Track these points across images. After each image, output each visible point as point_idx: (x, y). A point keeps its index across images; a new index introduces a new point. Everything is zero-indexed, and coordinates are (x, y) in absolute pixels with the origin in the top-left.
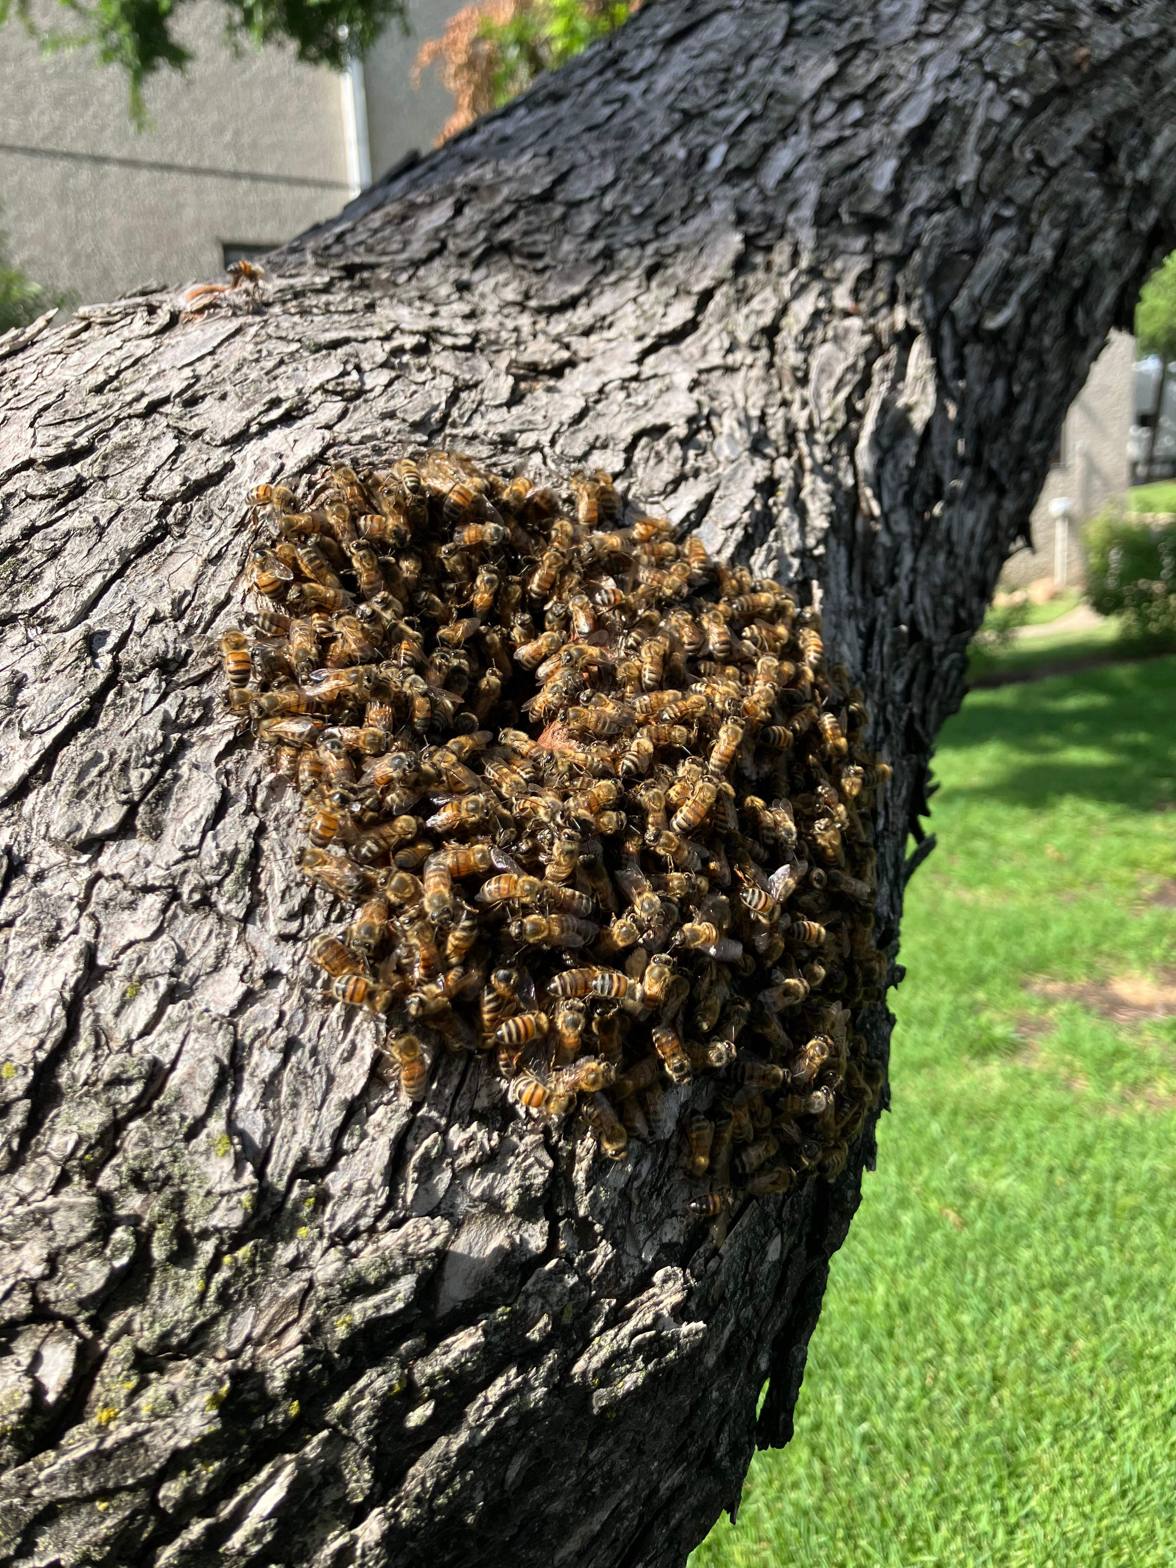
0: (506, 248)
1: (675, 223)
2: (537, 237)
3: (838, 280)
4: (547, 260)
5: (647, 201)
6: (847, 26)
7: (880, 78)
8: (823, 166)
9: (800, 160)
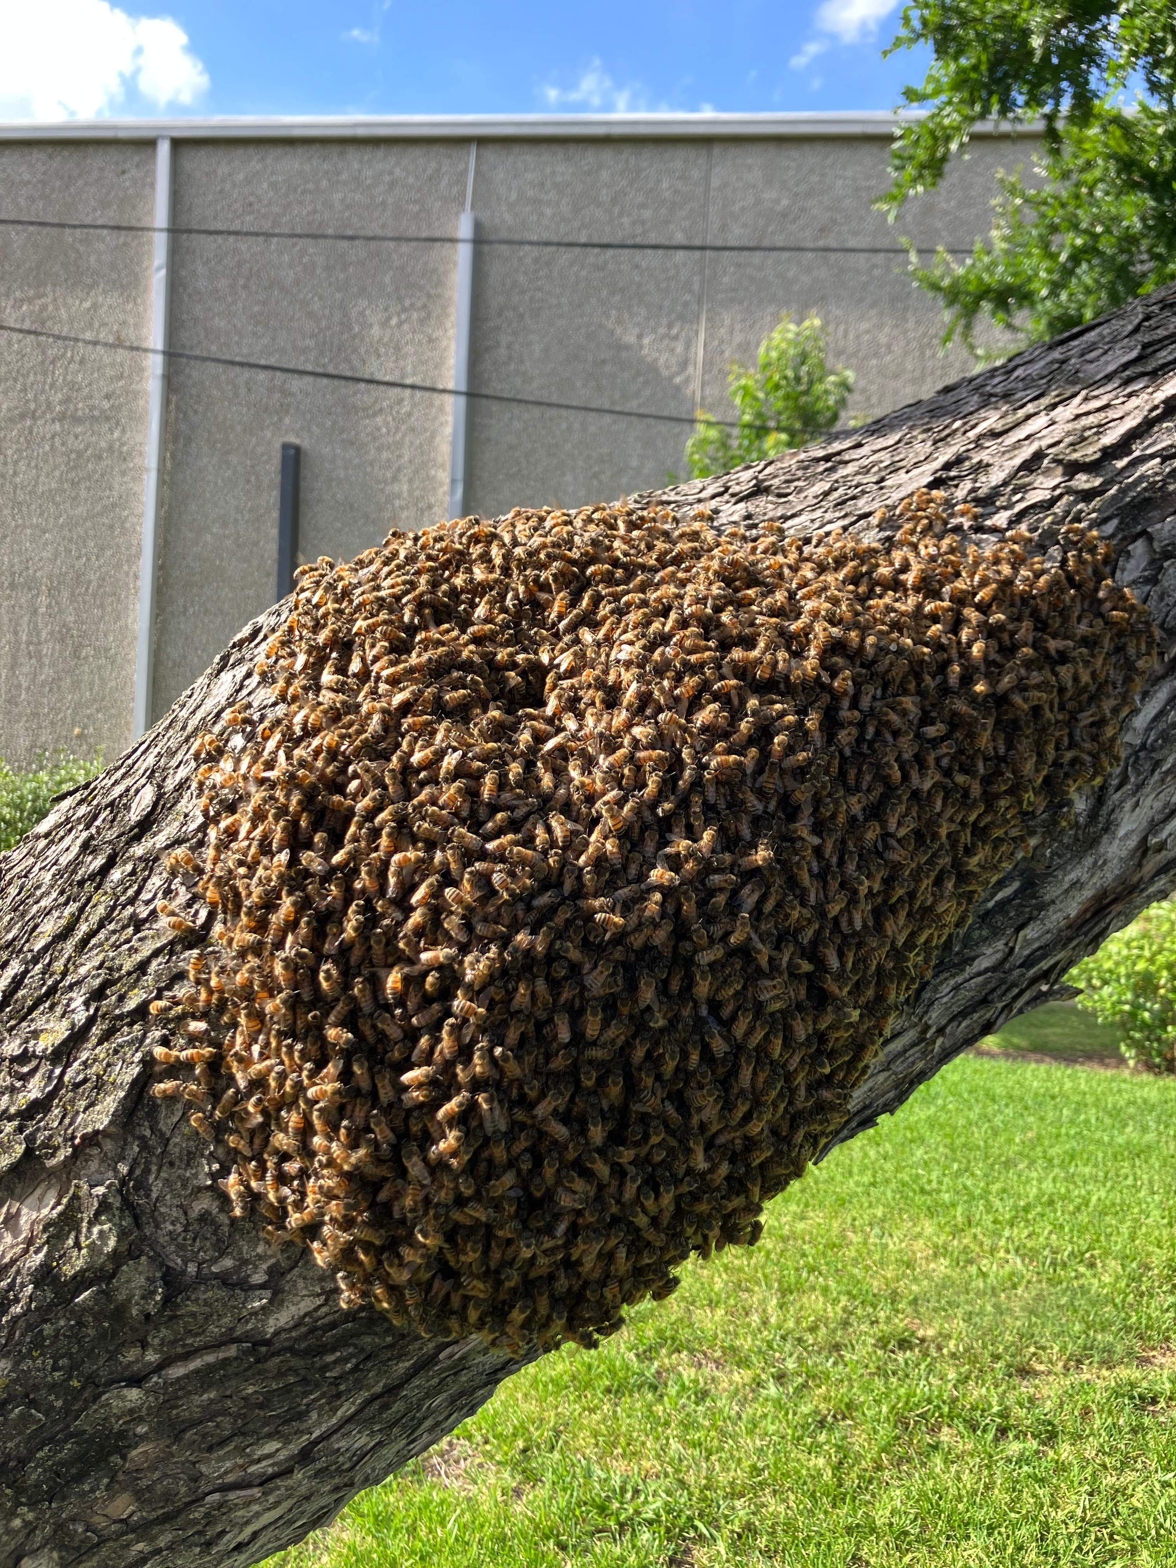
0: (767, 490)
2: (796, 483)
5: (898, 458)
9: (1052, 424)
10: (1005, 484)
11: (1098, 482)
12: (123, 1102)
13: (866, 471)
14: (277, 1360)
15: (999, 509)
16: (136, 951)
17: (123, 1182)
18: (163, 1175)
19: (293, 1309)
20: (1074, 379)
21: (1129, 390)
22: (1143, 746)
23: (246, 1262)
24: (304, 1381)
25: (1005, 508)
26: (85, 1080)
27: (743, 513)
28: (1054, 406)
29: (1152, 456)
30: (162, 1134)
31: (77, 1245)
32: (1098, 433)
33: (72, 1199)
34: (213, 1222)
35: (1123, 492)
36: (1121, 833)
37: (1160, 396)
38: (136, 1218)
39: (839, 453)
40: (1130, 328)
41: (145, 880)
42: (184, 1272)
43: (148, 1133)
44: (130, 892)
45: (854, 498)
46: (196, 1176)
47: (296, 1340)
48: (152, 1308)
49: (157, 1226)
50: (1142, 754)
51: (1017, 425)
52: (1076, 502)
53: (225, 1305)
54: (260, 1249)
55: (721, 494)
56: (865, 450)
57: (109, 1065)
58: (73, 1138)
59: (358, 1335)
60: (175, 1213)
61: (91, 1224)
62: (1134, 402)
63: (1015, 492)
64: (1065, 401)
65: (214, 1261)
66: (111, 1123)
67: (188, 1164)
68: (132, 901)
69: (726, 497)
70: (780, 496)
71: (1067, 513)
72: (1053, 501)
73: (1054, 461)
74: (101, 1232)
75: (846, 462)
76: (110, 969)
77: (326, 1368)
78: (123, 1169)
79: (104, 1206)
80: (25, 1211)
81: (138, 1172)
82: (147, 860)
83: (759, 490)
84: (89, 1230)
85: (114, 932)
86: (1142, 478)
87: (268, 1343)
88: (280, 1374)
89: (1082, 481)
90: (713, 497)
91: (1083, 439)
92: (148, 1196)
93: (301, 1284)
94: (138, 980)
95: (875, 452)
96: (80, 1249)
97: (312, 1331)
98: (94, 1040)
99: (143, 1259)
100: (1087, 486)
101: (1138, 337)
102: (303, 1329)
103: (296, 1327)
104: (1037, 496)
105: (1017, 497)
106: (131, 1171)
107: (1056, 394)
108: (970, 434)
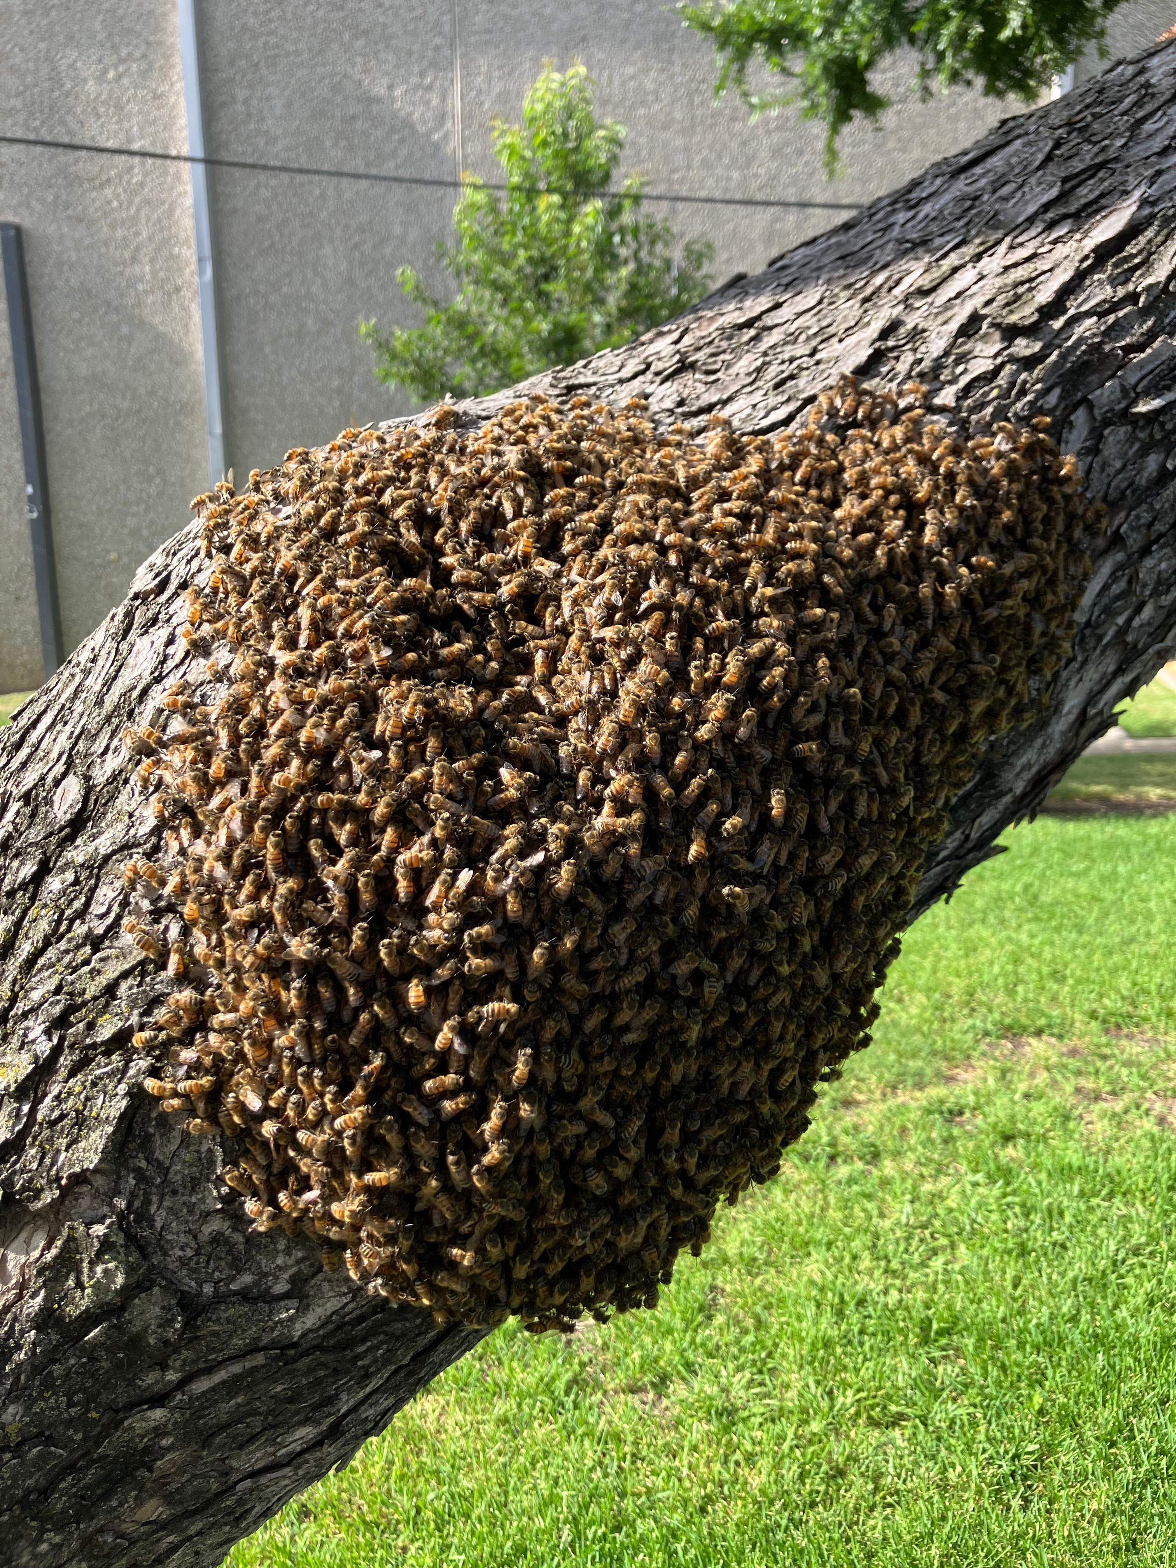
0: (693, 366)
1: (834, 340)
2: (722, 357)
5: (826, 323)
6: (1099, 148)
7: (1102, 195)
8: (999, 282)
9: (982, 278)
10: (946, 354)
11: (1037, 347)
12: (112, 1138)
13: (792, 339)
14: (306, 1360)
15: (944, 383)
16: (99, 972)
17: (122, 1216)
18: (166, 1204)
19: (319, 1311)
20: (993, 222)
21: (1054, 236)
22: (1088, 624)
23: (266, 1275)
24: (336, 1371)
25: (951, 382)
26: (62, 1117)
27: (676, 398)
28: (978, 257)
29: (1088, 314)
30: (160, 1164)
31: (80, 1285)
32: (1031, 289)
33: (66, 1242)
34: (227, 1242)
35: (1063, 357)
36: (1066, 709)
37: (1090, 244)
38: (141, 1249)
39: (759, 317)
40: (1040, 157)
41: (93, 890)
42: (200, 1294)
43: (143, 1164)
44: (77, 904)
45: (792, 377)
46: (203, 1200)
47: (324, 1337)
48: (171, 1335)
49: (165, 1254)
50: (1087, 632)
51: (944, 280)
52: (1018, 372)
53: (248, 1320)
54: (280, 1261)
55: (643, 372)
56: (786, 313)
57: (88, 1099)
58: (58, 1179)
59: (387, 1323)
60: (183, 1239)
61: (92, 1264)
62: (1061, 250)
63: (957, 362)
64: (989, 249)
65: (232, 1279)
66: (101, 1160)
67: (193, 1191)
68: (81, 915)
69: (649, 375)
70: (708, 373)
71: (1012, 384)
72: (996, 372)
73: (992, 325)
74: (106, 1271)
75: (771, 328)
76: (71, 994)
77: (359, 1357)
78: (121, 1203)
79: (106, 1245)
80: (11, 1256)
81: (137, 1204)
82: (90, 867)
83: (684, 366)
84: (92, 1270)
85: (67, 952)
86: (1081, 340)
87: (294, 1345)
88: (310, 1370)
89: (1023, 347)
90: (635, 376)
91: (1017, 298)
92: (152, 1227)
93: (326, 1286)
94: (107, 1005)
95: (799, 315)
96: (83, 1289)
97: (340, 1327)
98: (63, 1073)
99: (156, 1290)
100: (1028, 352)
101: (1051, 167)
102: (331, 1327)
103: (322, 1326)
104: (980, 366)
105: (961, 368)
106: (129, 1205)
107: (977, 241)
108: (896, 291)
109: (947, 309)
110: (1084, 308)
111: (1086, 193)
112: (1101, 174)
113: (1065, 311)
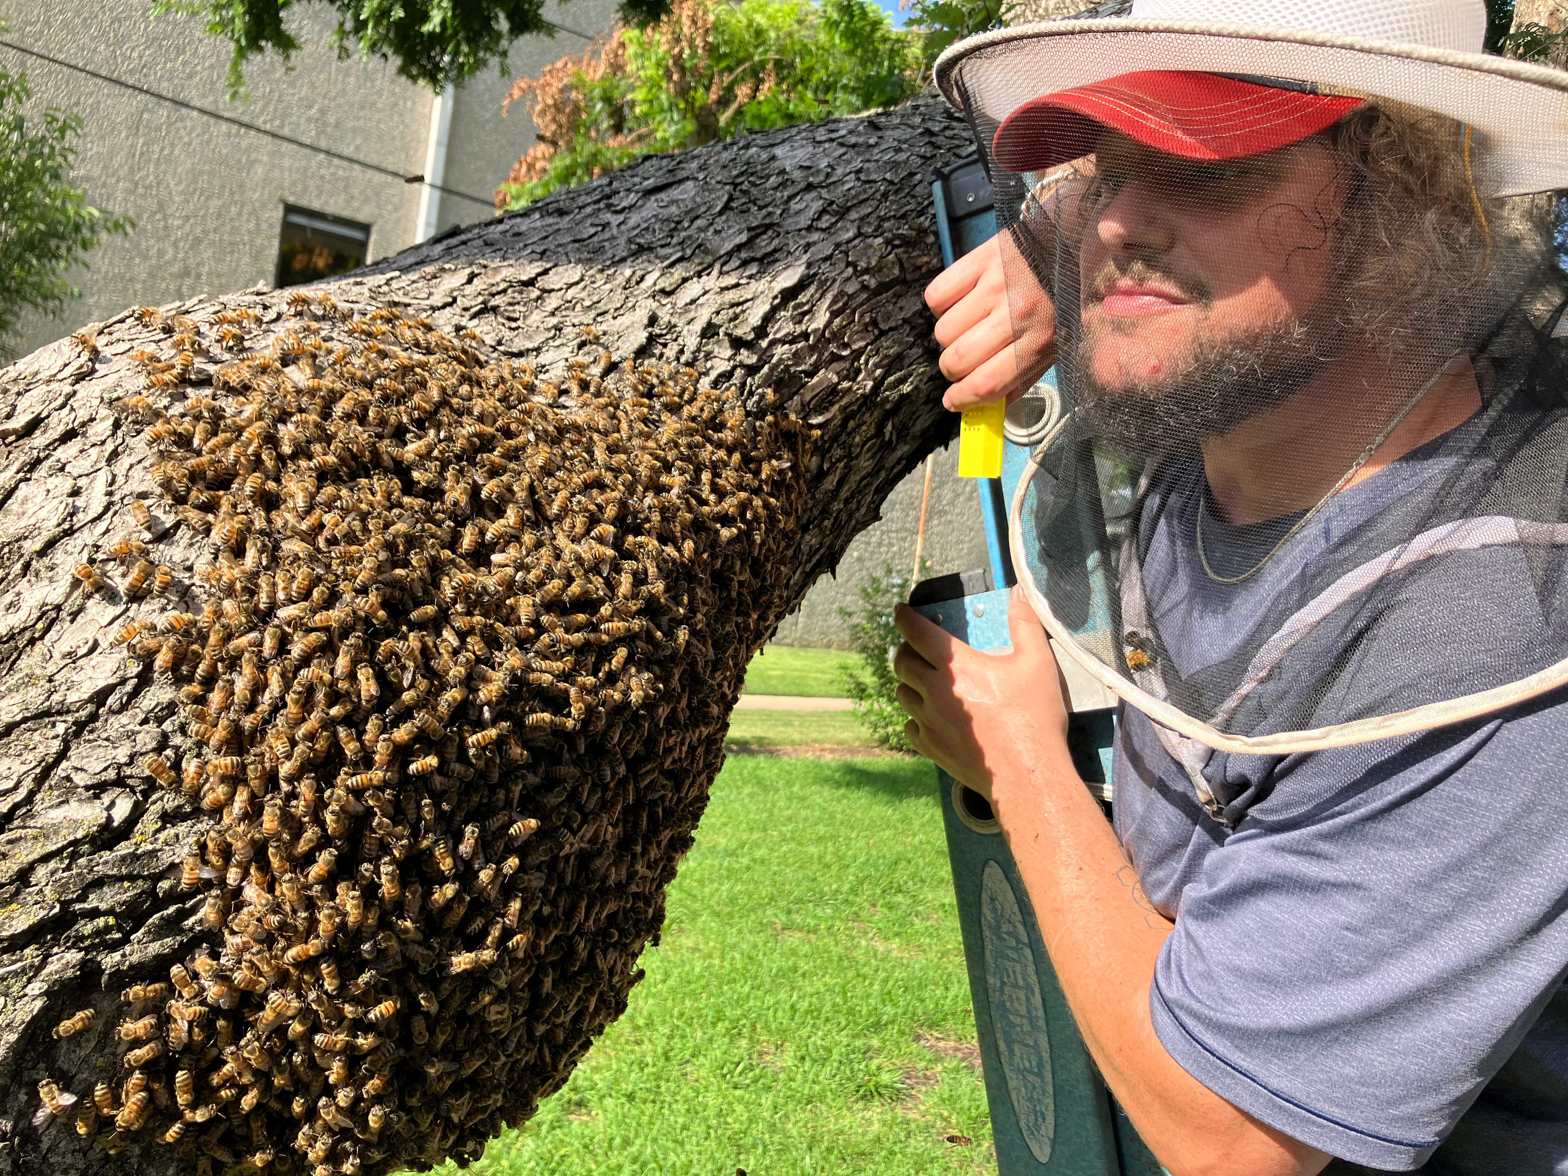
0: (495, 309)
1: (609, 316)
2: (517, 307)
3: (706, 374)
4: (519, 323)
5: (595, 299)
6: (764, 212)
7: (775, 251)
8: (719, 299)
9: (705, 293)
10: (698, 350)
11: (755, 359)
13: (572, 306)
15: (702, 374)
20: (701, 248)
21: (747, 273)
27: (491, 336)
28: (699, 274)
29: (781, 341)
32: (743, 311)
35: (771, 370)
37: (776, 286)
39: (536, 279)
51: (678, 286)
52: (746, 376)
55: (450, 304)
56: (556, 280)
62: (757, 286)
63: (706, 358)
64: (705, 270)
69: (457, 309)
70: (510, 319)
71: (744, 384)
72: (732, 372)
73: (724, 334)
75: (549, 291)
83: (488, 309)
86: (780, 360)
89: (747, 357)
90: (444, 307)
91: (736, 316)
95: (569, 285)
100: (749, 361)
104: (722, 366)
105: (709, 364)
106: (14, 1127)
107: (697, 261)
108: (643, 285)
109: (686, 312)
110: (778, 336)
111: (765, 244)
112: (770, 233)
113: (767, 335)
